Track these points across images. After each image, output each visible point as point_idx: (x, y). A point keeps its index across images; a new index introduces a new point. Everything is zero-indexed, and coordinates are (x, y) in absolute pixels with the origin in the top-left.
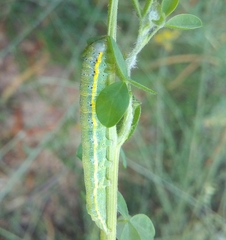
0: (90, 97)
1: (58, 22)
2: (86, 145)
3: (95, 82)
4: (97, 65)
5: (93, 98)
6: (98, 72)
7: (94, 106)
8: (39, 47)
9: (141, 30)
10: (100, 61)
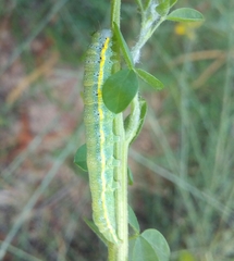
0: (97, 85)
1: (69, 18)
2: (92, 141)
3: (102, 69)
4: (104, 51)
5: (99, 87)
6: (104, 58)
7: (100, 96)
8: (47, 45)
9: (144, 23)
10: (106, 47)
